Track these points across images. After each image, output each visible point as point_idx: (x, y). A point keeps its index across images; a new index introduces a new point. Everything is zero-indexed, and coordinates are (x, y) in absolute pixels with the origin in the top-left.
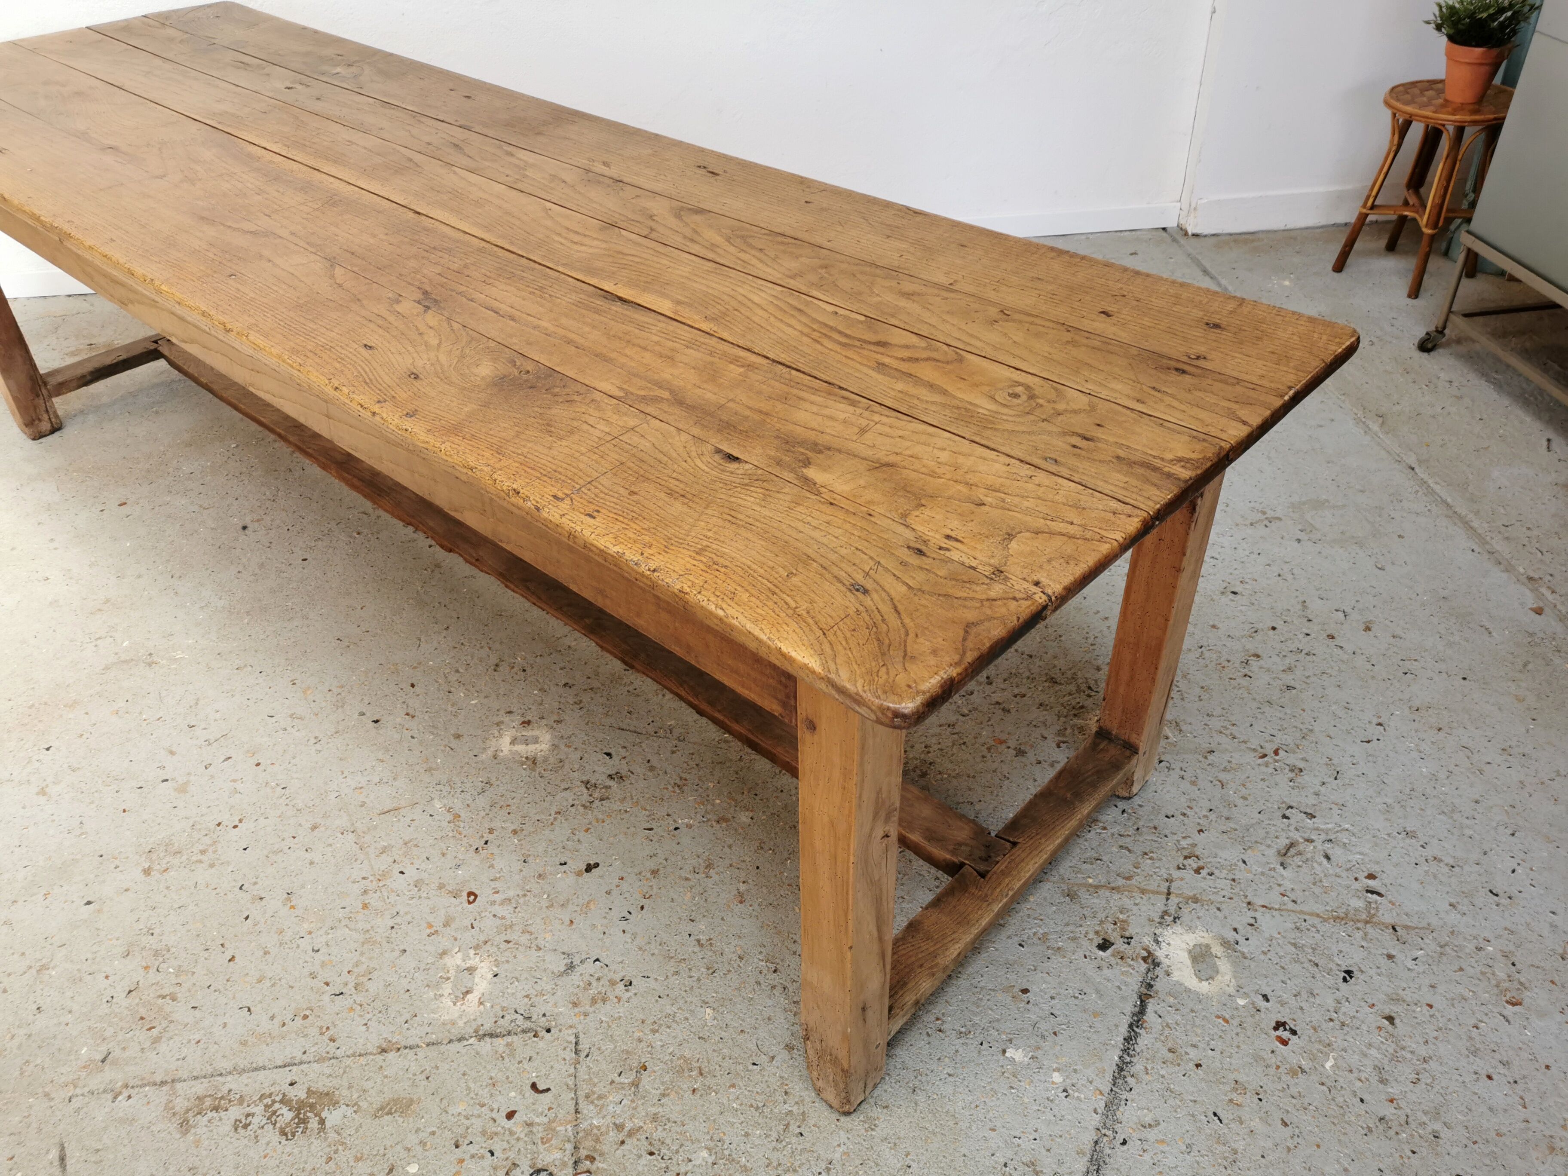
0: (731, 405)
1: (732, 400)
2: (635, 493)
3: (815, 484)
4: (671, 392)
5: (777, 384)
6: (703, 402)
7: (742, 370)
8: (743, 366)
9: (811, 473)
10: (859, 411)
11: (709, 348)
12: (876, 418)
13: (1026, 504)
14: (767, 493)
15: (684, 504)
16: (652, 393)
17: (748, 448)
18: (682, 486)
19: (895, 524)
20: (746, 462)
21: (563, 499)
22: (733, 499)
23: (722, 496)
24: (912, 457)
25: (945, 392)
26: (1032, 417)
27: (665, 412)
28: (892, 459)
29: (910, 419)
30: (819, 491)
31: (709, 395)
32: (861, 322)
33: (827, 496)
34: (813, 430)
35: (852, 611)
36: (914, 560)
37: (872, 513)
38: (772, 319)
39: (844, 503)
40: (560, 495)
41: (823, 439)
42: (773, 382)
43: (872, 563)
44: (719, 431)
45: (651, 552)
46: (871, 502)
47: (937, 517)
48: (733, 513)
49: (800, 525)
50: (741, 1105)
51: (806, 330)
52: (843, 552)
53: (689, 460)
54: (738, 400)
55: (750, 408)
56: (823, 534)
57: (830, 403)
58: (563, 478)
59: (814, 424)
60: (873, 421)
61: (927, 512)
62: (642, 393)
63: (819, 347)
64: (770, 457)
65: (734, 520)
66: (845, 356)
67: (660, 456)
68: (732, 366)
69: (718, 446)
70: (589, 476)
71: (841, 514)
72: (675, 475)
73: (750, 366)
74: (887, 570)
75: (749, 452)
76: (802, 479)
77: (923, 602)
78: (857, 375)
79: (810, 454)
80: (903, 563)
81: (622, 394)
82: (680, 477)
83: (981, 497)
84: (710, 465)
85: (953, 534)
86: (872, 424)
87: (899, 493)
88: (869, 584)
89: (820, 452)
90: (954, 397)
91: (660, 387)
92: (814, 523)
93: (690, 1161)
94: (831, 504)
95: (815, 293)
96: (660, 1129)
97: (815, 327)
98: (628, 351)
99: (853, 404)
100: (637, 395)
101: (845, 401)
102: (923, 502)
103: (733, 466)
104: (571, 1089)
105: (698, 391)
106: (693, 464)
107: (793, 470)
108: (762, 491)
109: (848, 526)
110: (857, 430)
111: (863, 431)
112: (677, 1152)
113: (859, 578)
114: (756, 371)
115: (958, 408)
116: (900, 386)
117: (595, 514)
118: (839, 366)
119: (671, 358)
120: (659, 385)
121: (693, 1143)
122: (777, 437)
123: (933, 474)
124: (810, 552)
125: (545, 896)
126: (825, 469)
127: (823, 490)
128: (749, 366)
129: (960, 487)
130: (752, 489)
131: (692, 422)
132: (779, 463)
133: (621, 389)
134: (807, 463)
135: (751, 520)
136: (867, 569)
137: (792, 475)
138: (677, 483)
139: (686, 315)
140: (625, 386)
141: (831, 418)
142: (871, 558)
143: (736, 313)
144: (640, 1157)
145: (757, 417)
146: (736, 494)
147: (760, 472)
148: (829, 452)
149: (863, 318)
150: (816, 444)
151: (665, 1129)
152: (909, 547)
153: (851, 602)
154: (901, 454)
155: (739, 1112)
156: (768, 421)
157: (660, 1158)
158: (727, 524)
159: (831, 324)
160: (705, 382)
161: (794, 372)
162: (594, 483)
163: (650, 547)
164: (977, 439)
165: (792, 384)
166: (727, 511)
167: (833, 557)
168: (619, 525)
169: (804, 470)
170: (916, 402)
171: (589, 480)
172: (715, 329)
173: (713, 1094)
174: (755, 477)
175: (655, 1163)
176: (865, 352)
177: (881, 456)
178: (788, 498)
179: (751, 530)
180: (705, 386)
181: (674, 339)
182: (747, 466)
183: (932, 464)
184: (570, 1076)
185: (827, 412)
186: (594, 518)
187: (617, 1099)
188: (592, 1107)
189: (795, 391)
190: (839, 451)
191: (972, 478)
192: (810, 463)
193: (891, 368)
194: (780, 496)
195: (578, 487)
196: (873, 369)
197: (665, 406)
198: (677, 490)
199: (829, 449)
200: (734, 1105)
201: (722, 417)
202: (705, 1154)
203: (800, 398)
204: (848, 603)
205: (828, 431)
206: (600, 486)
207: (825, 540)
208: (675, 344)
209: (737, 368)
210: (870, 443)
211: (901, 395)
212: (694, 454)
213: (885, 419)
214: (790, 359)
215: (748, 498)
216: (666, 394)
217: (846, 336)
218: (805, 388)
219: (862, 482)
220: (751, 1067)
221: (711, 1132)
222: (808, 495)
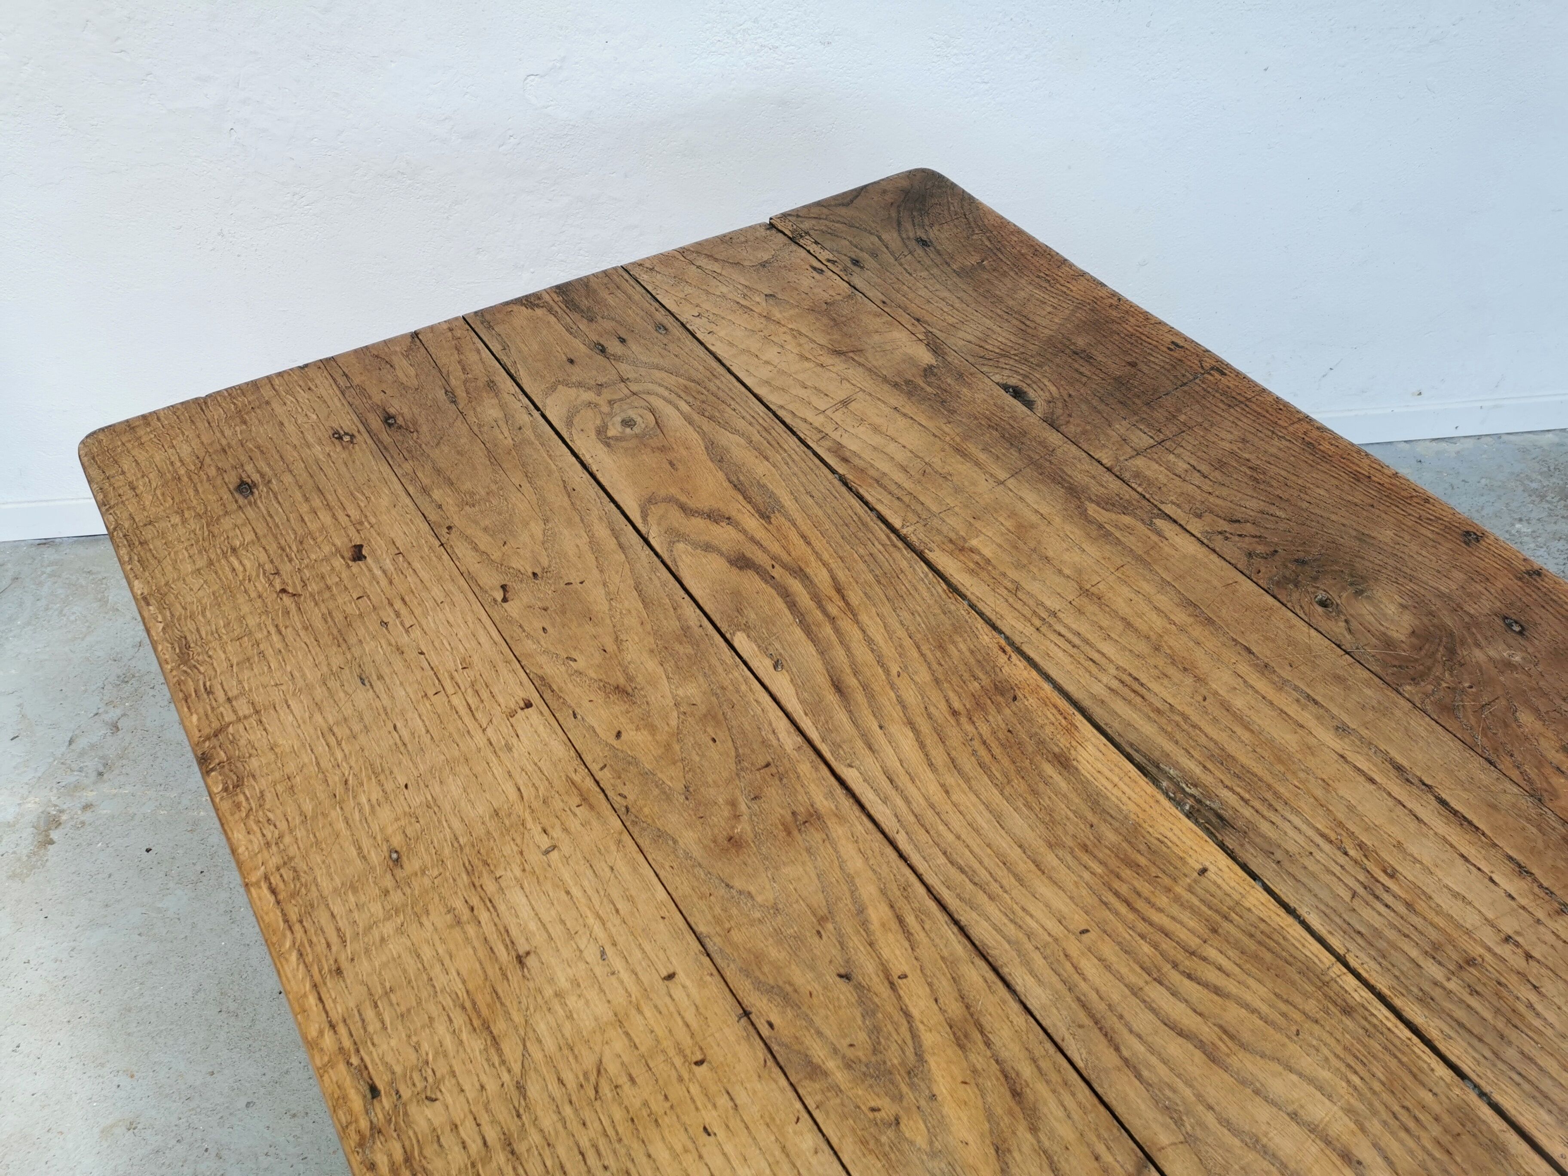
0: (1002, 475)
1: (1002, 483)
2: (1130, 364)
3: (928, 345)
4: (1084, 514)
5: (928, 502)
6: (1040, 486)
7: (974, 542)
8: (972, 550)
9: (926, 357)
10: (836, 435)
11: (1019, 605)
12: (818, 421)
13: (724, 290)
14: (982, 344)
15: (1074, 344)
16: (1114, 516)
17: (991, 402)
18: (1076, 366)
19: (864, 291)
20: (998, 384)
21: (1212, 369)
22: (1021, 341)
23: (1032, 347)
24: (807, 359)
25: (711, 446)
26: (634, 387)
27: (1094, 478)
28: (828, 360)
29: (781, 413)
30: (927, 336)
31: (1030, 497)
32: (747, 628)
33: (920, 330)
34: (905, 415)
35: (936, 227)
36: (864, 256)
37: (881, 305)
38: (895, 669)
39: (905, 319)
40: (1217, 375)
41: (897, 399)
42: (934, 508)
43: (903, 261)
44: (1024, 433)
45: (1111, 300)
46: (877, 315)
47: (820, 290)
48: (1023, 327)
49: (957, 305)
51: (846, 624)
52: (924, 274)
53: (1066, 397)
54: (991, 481)
55: (977, 464)
56: (937, 293)
57: (867, 455)
58: (1217, 395)
59: (902, 422)
60: (827, 417)
61: (826, 296)
62: (1127, 520)
63: (841, 575)
64: (969, 386)
65: (1024, 320)
66: (809, 543)
67: (1101, 407)
68: (987, 552)
69: (1029, 412)
70: (1185, 392)
71: (913, 307)
72: (1084, 379)
73: (960, 548)
74: (892, 253)
75: (991, 396)
76: (939, 352)
77: (873, 225)
78: (810, 501)
79: (920, 382)
80: (874, 255)
81: (1159, 523)
82: (1077, 376)
83: (764, 304)
84: (1042, 386)
85: (815, 274)
86: (828, 412)
87: (844, 319)
88: (913, 244)
89: (908, 382)
90: (703, 434)
91: (1101, 527)
92: (942, 304)
94: (918, 320)
95: (789, 740)
97: (828, 630)
98: (1158, 623)
99: (838, 449)
100: (1135, 516)
101: (848, 454)
102: (825, 306)
103: (1014, 381)
105: (1045, 509)
106: (1061, 390)
107: (947, 364)
108: (987, 347)
109: (911, 295)
110: (853, 406)
111: (845, 403)
113: (919, 251)
114: (952, 535)
115: (711, 418)
116: (761, 469)
117: (1172, 347)
118: (827, 525)
119: (1085, 592)
120: (1103, 534)
122: (953, 412)
123: (797, 334)
124: (956, 279)
126: (911, 360)
127: (921, 337)
128: (962, 550)
129: (777, 315)
130: (997, 351)
131: (1059, 452)
132: (960, 376)
133: (1160, 534)
134: (928, 371)
135: (1006, 316)
136: (909, 257)
137: (949, 359)
138: (1082, 370)
139: (1051, 713)
140: (1155, 538)
141: (876, 429)
142: (901, 265)
143: (957, 705)
145: (973, 449)
146: (1017, 347)
147: (985, 369)
148: (897, 379)
149: (740, 640)
150: (910, 394)
152: (862, 268)
153: (933, 234)
154: (818, 365)
156: (958, 439)
158: (1031, 316)
159: (799, 633)
160: (1033, 526)
161: (897, 523)
162: (1179, 383)
163: (1111, 305)
164: (721, 370)
165: (906, 499)
166: (1029, 330)
167: (935, 271)
168: (1145, 331)
169: (934, 362)
170: (756, 437)
171: (1185, 388)
172: (1002, 659)
174: (991, 363)
176: (776, 548)
177: (839, 365)
178: (961, 334)
179: (1007, 307)
180: (1034, 518)
181: (1076, 641)
182: (997, 378)
183: (791, 346)
185: (877, 440)
186: (1173, 342)
189: (908, 485)
190: (885, 379)
191: (758, 323)
192: (925, 370)
193: (755, 506)
194: (969, 338)
195: (1197, 381)
196: (782, 509)
197: (1095, 489)
198: (1081, 361)
199: (896, 385)
201: (1017, 454)
203: (904, 469)
204: (937, 233)
205: (887, 410)
206: (1172, 378)
207: (938, 286)
208: (1074, 626)
209: (980, 547)
210: (846, 385)
211: (770, 453)
212: (1060, 405)
213: (810, 416)
214: (897, 555)
215: (1004, 340)
216: (1092, 509)
217: (786, 595)
218: (893, 488)
219: (876, 338)
222: (938, 334)
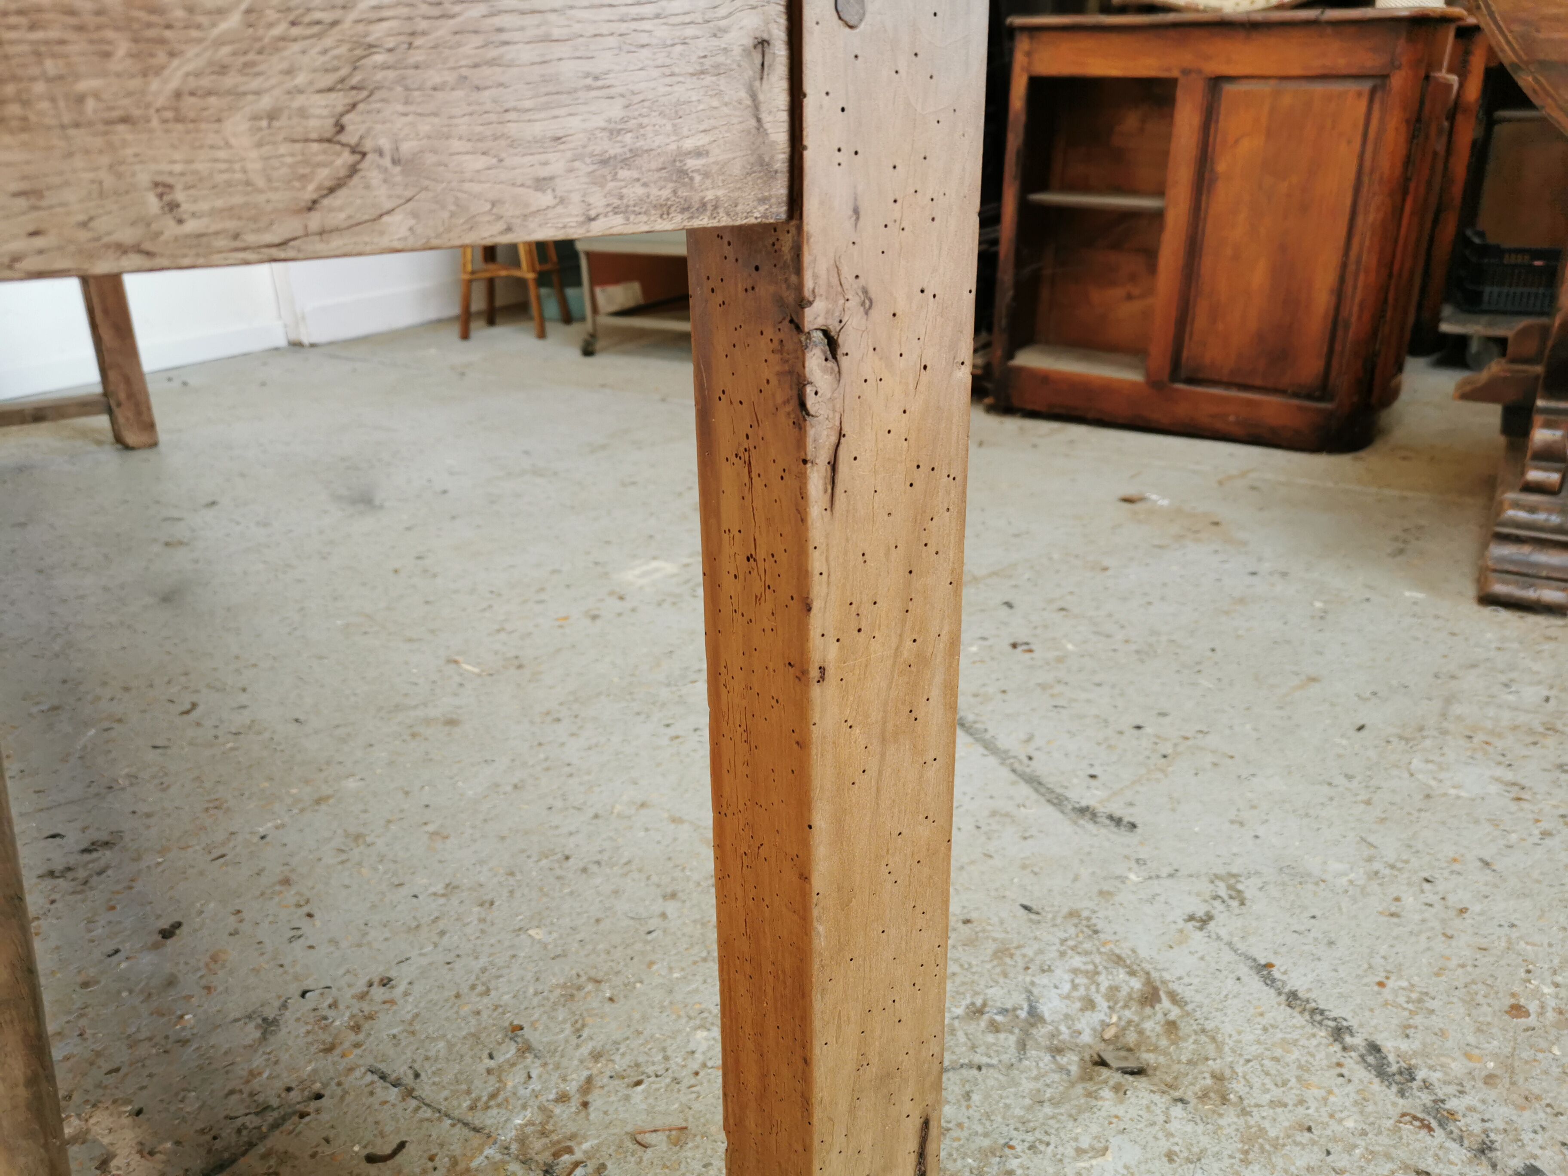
50: (683, 969)
93: (693, 1052)
96: (617, 1058)
104: (439, 1119)
112: (666, 1058)
121: (674, 1038)
125: (125, 994)
144: (627, 1098)
151: (623, 1054)
155: (689, 977)
157: (653, 1079)
173: (638, 985)
175: (654, 1086)
184: (418, 1109)
187: (520, 1077)
188: (494, 1111)
200: (676, 975)
202: (701, 1034)
220: (649, 937)
221: (682, 1013)
